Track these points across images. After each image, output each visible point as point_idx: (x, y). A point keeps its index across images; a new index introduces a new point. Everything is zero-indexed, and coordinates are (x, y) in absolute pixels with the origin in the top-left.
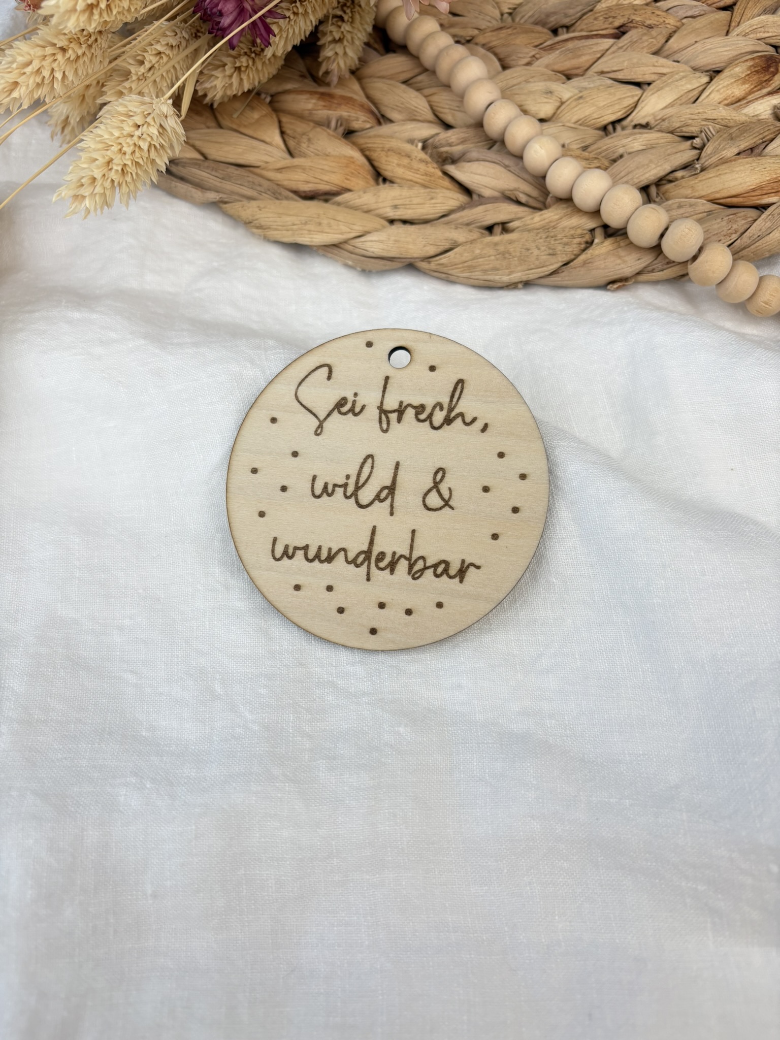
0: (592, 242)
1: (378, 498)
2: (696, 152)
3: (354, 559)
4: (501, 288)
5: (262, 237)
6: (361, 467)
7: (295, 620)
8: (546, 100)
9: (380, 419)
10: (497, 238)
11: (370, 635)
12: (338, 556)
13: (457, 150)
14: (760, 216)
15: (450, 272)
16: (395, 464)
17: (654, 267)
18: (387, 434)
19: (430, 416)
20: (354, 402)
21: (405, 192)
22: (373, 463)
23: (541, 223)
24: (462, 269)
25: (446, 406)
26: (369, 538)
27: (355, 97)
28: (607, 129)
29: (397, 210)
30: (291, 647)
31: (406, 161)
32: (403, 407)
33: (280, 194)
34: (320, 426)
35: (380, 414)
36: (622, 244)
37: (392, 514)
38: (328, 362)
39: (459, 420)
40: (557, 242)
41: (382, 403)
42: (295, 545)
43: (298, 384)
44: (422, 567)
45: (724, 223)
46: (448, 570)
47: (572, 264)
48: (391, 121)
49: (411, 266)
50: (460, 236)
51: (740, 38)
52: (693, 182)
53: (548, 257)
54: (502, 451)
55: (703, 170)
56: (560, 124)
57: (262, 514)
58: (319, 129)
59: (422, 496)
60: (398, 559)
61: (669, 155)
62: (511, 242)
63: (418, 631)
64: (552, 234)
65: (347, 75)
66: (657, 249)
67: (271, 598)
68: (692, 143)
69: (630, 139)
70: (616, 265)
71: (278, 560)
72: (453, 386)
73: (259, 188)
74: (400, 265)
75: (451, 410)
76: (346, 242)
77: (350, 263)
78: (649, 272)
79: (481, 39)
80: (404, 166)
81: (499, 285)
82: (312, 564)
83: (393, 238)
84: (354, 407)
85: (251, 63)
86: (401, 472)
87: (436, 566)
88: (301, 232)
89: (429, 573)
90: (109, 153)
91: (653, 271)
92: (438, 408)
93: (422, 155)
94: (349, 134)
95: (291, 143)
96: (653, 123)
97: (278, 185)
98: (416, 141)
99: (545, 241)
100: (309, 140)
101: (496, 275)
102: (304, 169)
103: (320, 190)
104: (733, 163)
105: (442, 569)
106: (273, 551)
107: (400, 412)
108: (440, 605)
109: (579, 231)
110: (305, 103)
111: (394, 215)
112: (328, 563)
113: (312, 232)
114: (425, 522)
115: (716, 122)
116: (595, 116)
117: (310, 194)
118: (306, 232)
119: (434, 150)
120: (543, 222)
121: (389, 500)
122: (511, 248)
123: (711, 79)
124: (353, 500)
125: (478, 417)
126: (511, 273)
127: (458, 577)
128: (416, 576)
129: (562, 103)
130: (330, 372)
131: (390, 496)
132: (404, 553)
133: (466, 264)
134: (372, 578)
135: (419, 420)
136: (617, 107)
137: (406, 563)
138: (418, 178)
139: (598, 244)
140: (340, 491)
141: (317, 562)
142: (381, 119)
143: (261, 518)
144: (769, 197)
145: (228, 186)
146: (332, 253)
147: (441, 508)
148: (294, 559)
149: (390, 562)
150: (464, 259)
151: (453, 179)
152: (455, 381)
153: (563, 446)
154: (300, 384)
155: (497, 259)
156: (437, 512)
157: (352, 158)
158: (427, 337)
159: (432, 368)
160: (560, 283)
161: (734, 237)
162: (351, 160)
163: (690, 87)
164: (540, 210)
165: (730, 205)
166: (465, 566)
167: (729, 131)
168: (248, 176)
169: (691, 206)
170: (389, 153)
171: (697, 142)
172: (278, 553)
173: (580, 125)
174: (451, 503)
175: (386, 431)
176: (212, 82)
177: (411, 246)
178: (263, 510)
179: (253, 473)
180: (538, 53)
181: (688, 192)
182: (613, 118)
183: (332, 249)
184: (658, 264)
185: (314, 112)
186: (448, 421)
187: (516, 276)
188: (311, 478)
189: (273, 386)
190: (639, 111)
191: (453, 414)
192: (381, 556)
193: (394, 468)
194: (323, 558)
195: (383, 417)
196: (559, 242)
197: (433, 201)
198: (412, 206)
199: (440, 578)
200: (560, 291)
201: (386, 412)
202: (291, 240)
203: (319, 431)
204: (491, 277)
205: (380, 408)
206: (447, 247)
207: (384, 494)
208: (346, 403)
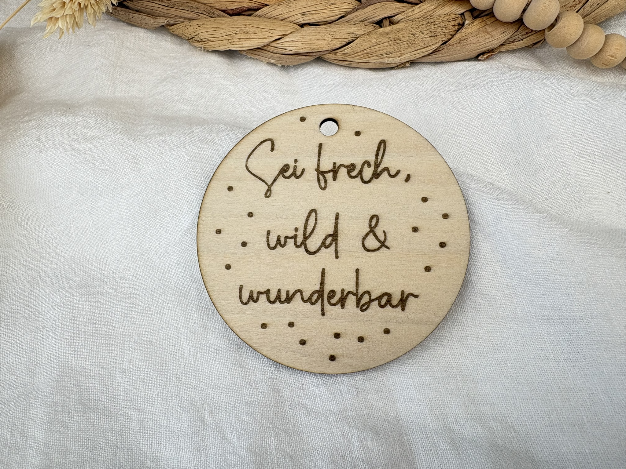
0: (463, 25)
1: (323, 244)
3: (309, 298)
4: (392, 68)
5: (203, 49)
6: (307, 220)
7: (265, 353)
9: (318, 179)
10: (387, 29)
11: (330, 361)
12: (295, 296)
15: (353, 59)
16: (335, 215)
17: (515, 38)
18: (326, 190)
19: (360, 173)
20: (295, 167)
22: (316, 216)
23: (420, 13)
24: (362, 56)
25: (373, 163)
26: (320, 279)
29: (305, 16)
32: (337, 167)
33: (213, 13)
34: (269, 190)
35: (318, 175)
36: (489, 21)
37: (337, 257)
38: (270, 137)
39: (385, 174)
40: (436, 26)
41: (318, 165)
42: (258, 290)
43: (247, 157)
44: (368, 300)
46: (391, 301)
47: (450, 42)
49: (319, 59)
50: (358, 30)
53: (431, 38)
54: (424, 196)
57: (228, 267)
59: (361, 239)
60: (347, 295)
62: (399, 31)
63: (371, 354)
64: (432, 21)
66: (519, 22)
67: (243, 337)
70: (486, 39)
71: (246, 304)
72: (377, 146)
73: (196, 11)
74: (312, 58)
75: (377, 166)
76: (268, 44)
77: (273, 61)
78: (510, 42)
81: (392, 66)
82: (274, 305)
83: (306, 37)
84: (296, 171)
86: (340, 221)
87: (379, 298)
88: (233, 40)
89: (375, 304)
91: (513, 41)
92: (366, 166)
97: (211, 7)
99: (426, 27)
101: (389, 58)
103: (244, 7)
105: (385, 300)
106: (240, 297)
107: (335, 171)
108: (387, 331)
109: (453, 16)
111: (304, 20)
112: (288, 303)
113: (241, 40)
114: (366, 261)
117: (236, 12)
118: (238, 40)
120: (422, 12)
121: (334, 245)
122: (400, 35)
124: (303, 248)
125: (401, 170)
126: (402, 55)
127: (400, 306)
128: (363, 308)
130: (273, 145)
131: (334, 242)
132: (351, 290)
133: (365, 52)
134: (326, 313)
135: (351, 177)
137: (355, 297)
139: (468, 24)
140: (291, 242)
141: (278, 303)
143: (228, 271)
146: (257, 55)
147: (378, 249)
148: (259, 302)
149: (340, 298)
150: (363, 48)
152: (378, 142)
153: (474, 188)
154: (249, 157)
155: (390, 45)
156: (375, 252)
158: (351, 108)
159: (358, 133)
160: (439, 60)
164: (417, 4)
166: (405, 296)
172: (245, 298)
174: (386, 244)
175: (324, 189)
177: (320, 42)
178: (229, 263)
179: (218, 234)
183: (258, 52)
186: (376, 175)
187: (406, 57)
188: (266, 233)
189: (227, 160)
191: (380, 169)
192: (332, 293)
193: (334, 218)
194: (283, 299)
195: (321, 177)
196: (438, 25)
197: (333, 6)
198: (317, 12)
199: (385, 309)
200: (440, 66)
201: (323, 173)
202: (226, 48)
203: (268, 194)
204: (385, 60)
205: (318, 170)
206: (349, 40)
207: (328, 242)
208: (289, 169)
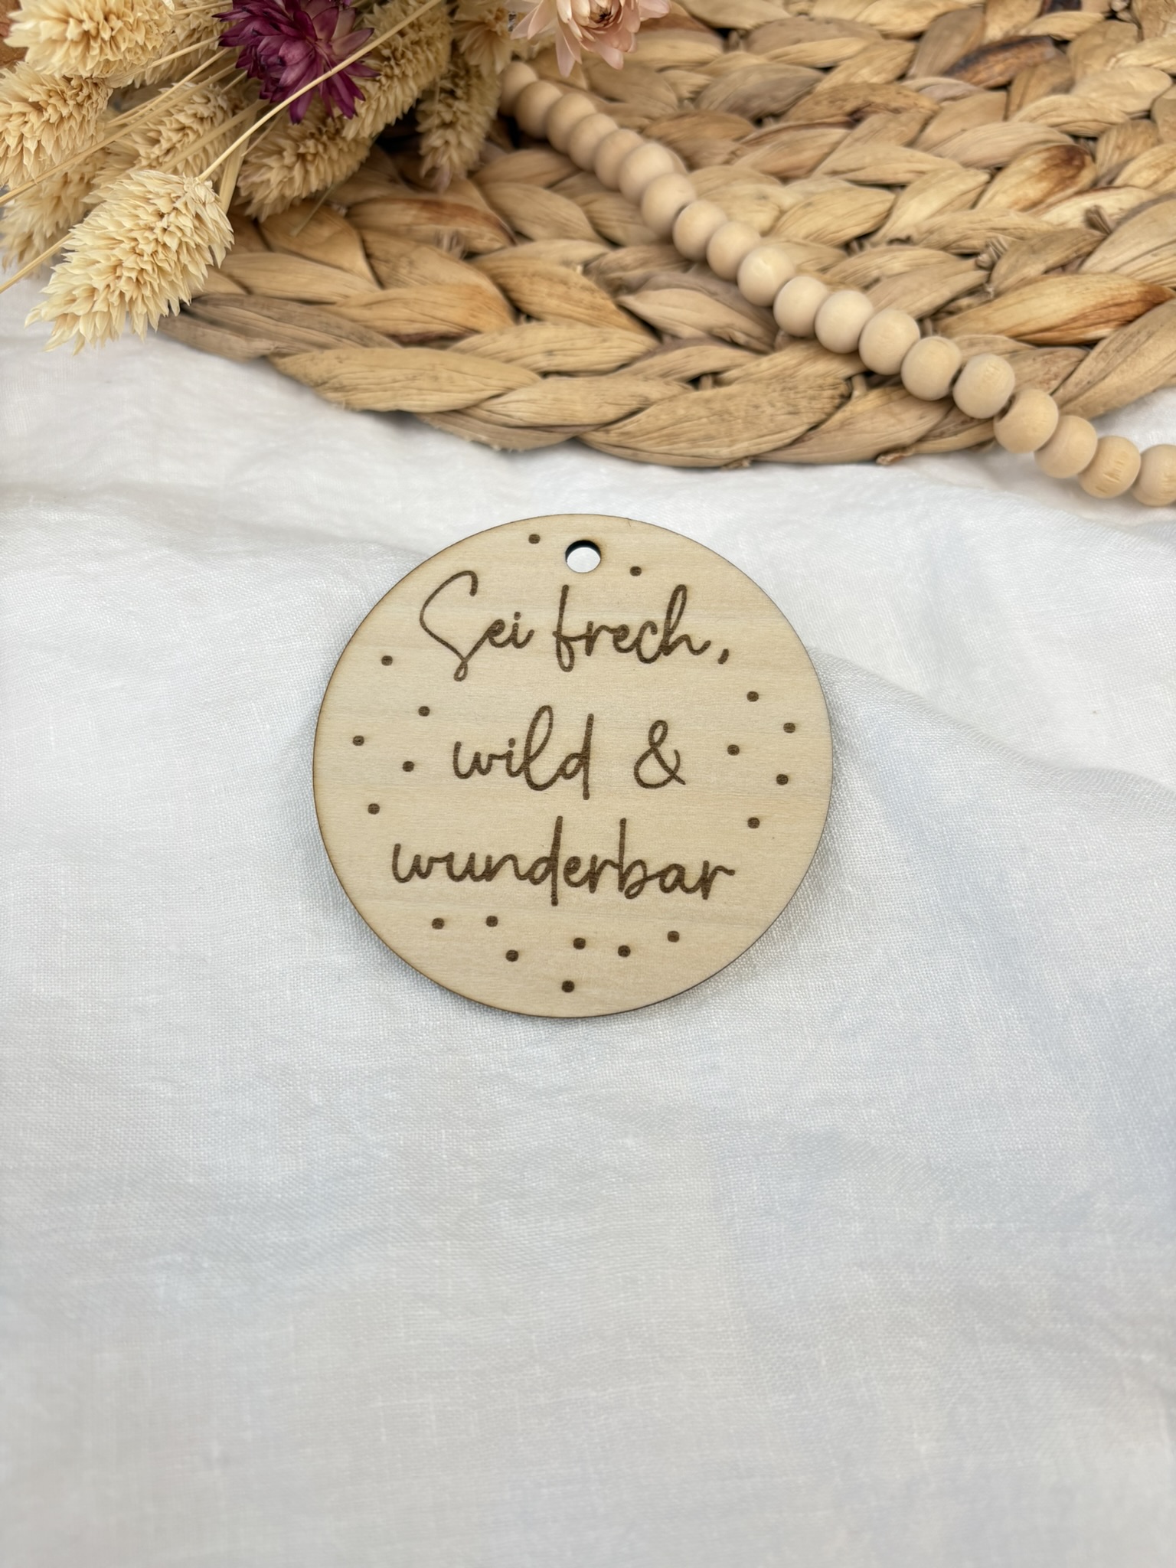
0: (849, 397)
1: (562, 772)
2: (982, 273)
3: (529, 872)
4: (717, 468)
5: (344, 405)
6: (533, 726)
7: (437, 977)
8: (759, 208)
9: (559, 650)
10: (708, 392)
11: (563, 993)
12: (503, 868)
13: (634, 275)
14: (1085, 357)
15: (640, 445)
16: (586, 718)
17: (942, 429)
18: (571, 672)
19: (637, 643)
20: (516, 627)
21: (564, 333)
22: (551, 719)
24: (658, 440)
25: (661, 626)
26: (553, 836)
27: (476, 206)
28: (852, 245)
29: (552, 357)
30: (431, 1023)
31: (560, 289)
32: (594, 630)
33: (371, 339)
34: (464, 666)
35: (558, 644)
36: (895, 395)
37: (586, 796)
38: (470, 568)
39: (683, 646)
40: (799, 396)
41: (560, 626)
42: (431, 855)
43: (423, 603)
44: (641, 877)
45: (1037, 366)
46: (683, 879)
47: (823, 427)
48: (531, 239)
49: (577, 440)
50: (653, 390)
51: (1025, 124)
52: (985, 311)
53: (788, 417)
54: (754, 690)
55: (998, 294)
56: (783, 239)
57: (374, 809)
58: (424, 249)
59: (633, 765)
60: (602, 868)
61: (946, 277)
62: (730, 397)
63: (642, 980)
64: (790, 385)
65: (463, 176)
66: (947, 402)
67: (394, 942)
68: (976, 262)
69: (887, 258)
70: (889, 426)
71: (405, 880)
72: (670, 597)
73: (337, 331)
74: (561, 438)
75: (669, 632)
76: (476, 405)
77: (484, 438)
78: (935, 437)
79: (655, 130)
80: (559, 297)
81: (715, 463)
82: (461, 883)
83: (550, 396)
84: (516, 635)
85: (321, 148)
86: (596, 731)
87: (662, 875)
88: (407, 392)
89: (653, 886)
91: (941, 435)
92: (649, 630)
93: (585, 281)
94: (470, 256)
95: (383, 269)
96: (915, 236)
97: (366, 327)
98: (573, 263)
99: (781, 395)
100: (411, 263)
101: (710, 446)
102: (406, 303)
103: (432, 332)
104: (1041, 284)
105: (672, 878)
106: (395, 867)
107: (590, 638)
108: (673, 937)
109: (830, 380)
110: (401, 214)
111: (549, 365)
112: (487, 880)
113: (424, 392)
114: (640, 805)
115: (1007, 232)
116: (833, 228)
117: (416, 338)
118: (415, 391)
119: (602, 275)
120: (773, 370)
121: (581, 774)
122: (731, 406)
123: (993, 177)
124: (522, 777)
125: (712, 640)
126: (733, 443)
127: (700, 890)
128: (631, 892)
129: (782, 212)
130: (475, 583)
131: (582, 769)
132: (610, 857)
133: (665, 432)
134: (560, 901)
135: (620, 650)
136: (862, 216)
137: (616, 872)
138: (580, 312)
139: (859, 397)
140: (500, 765)
141: (468, 881)
142: (518, 236)
143: (373, 816)
144: (1096, 329)
145: (289, 330)
146: (455, 424)
147: (664, 783)
148: (431, 877)
149: (589, 873)
150: (661, 423)
151: (632, 314)
152: (672, 588)
153: (846, 682)
154: (427, 603)
155: (712, 423)
156: (659, 789)
157: (478, 287)
158: (624, 524)
159: (636, 571)
160: (805, 457)
161: (1055, 384)
162: (477, 290)
163: (963, 187)
164: (767, 353)
165: (1040, 341)
166: (710, 871)
167: (1028, 243)
168: (319, 316)
169: (988, 342)
170: (536, 279)
171: (984, 258)
172: (404, 870)
173: (812, 241)
174: (679, 774)
175: (569, 669)
176: (261, 175)
177: (579, 407)
178: (376, 802)
179: (357, 745)
180: (738, 149)
181: (981, 325)
182: (857, 230)
183: (454, 418)
184: (951, 423)
185: (415, 228)
186: (666, 648)
187: (742, 448)
188: (453, 748)
189: (382, 608)
190: (895, 223)
191: (673, 638)
192: (574, 864)
193: (585, 724)
194: (478, 874)
195: (564, 648)
196: (802, 395)
197: (605, 344)
198: (574, 352)
199: (671, 894)
200: (807, 469)
201: (568, 640)
202: (392, 406)
203: (461, 674)
204: (702, 451)
205: (558, 634)
206: (634, 405)
207: (571, 768)
208: (503, 628)
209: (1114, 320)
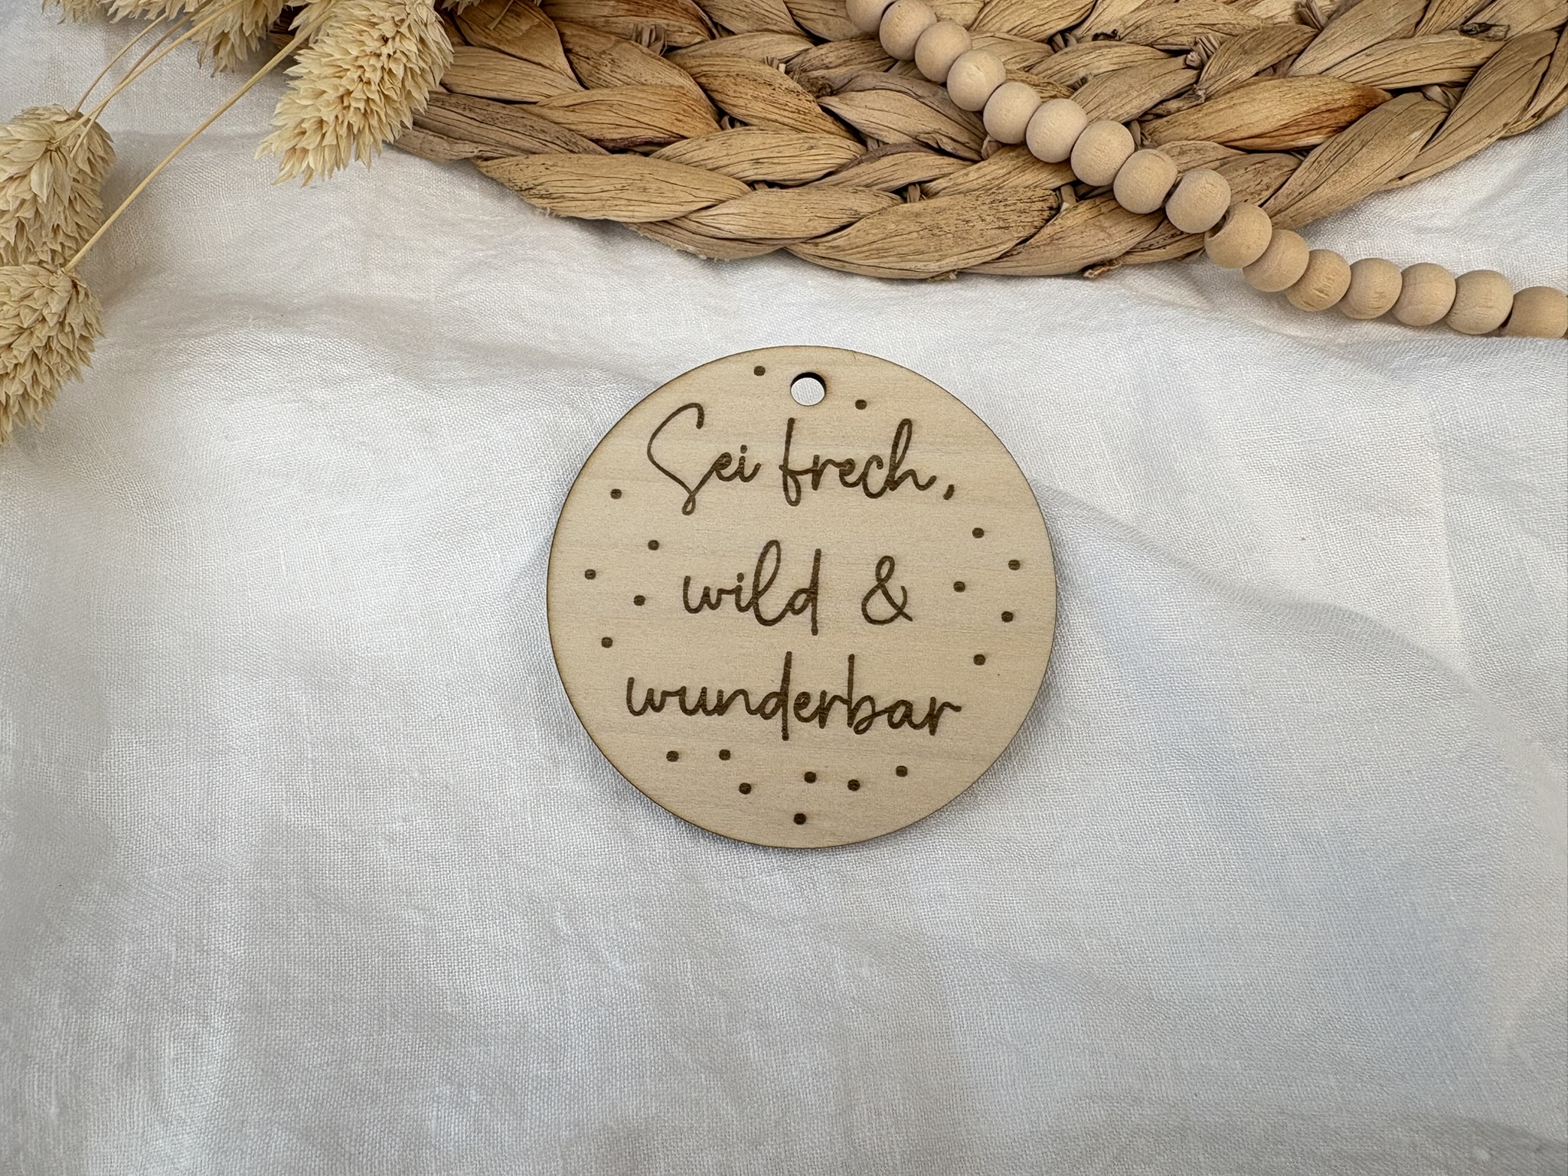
0: (1058, 209)
1: (790, 607)
2: (1192, 73)
3: (759, 706)
4: (926, 281)
5: (548, 212)
6: (761, 561)
7: (674, 807)
9: (785, 484)
10: (917, 206)
11: (795, 825)
12: (735, 702)
13: (838, 74)
14: (1299, 165)
15: (848, 259)
16: (814, 553)
17: (1152, 242)
18: (798, 507)
19: (863, 477)
20: (742, 459)
21: (771, 140)
22: (779, 554)
23: (980, 181)
24: (868, 254)
25: (886, 461)
26: (782, 671)
28: (1055, 42)
29: (759, 166)
31: (766, 92)
32: (820, 464)
33: (576, 144)
34: (691, 500)
35: (785, 477)
36: (1106, 208)
37: (815, 631)
38: (696, 400)
39: (909, 482)
40: (1008, 209)
41: (786, 459)
42: (664, 689)
43: (650, 436)
44: (870, 713)
45: (1250, 176)
46: (911, 715)
47: (1032, 240)
48: (730, 33)
49: (784, 252)
52: (1194, 116)
53: (998, 231)
54: (978, 526)
55: (1208, 98)
56: (987, 34)
57: (607, 643)
58: (625, 46)
59: (860, 601)
60: (831, 703)
61: (1155, 78)
62: (940, 211)
63: (871, 813)
64: (1000, 197)
66: (1160, 215)
67: (630, 776)
68: (1185, 60)
69: (1093, 55)
70: (1099, 241)
71: (639, 714)
72: (895, 431)
73: (541, 136)
74: (771, 249)
75: (894, 467)
76: (685, 216)
77: (691, 249)
78: (1143, 250)
80: (764, 100)
81: (923, 276)
82: (694, 717)
83: (761, 209)
84: (743, 468)
86: (824, 566)
87: (890, 711)
88: (615, 202)
89: (882, 721)
90: (344, 82)
91: (1149, 248)
92: (875, 464)
93: (793, 84)
94: (669, 52)
95: (584, 68)
96: (1121, 31)
97: (571, 130)
98: (776, 62)
99: (990, 209)
100: (614, 61)
101: (919, 261)
102: (609, 105)
103: (636, 138)
104: (1252, 87)
105: (901, 714)
106: (629, 700)
107: (817, 472)
108: (902, 771)
109: (1039, 192)
110: (599, 6)
111: (756, 174)
112: (719, 715)
113: (633, 203)
114: (869, 642)
115: (1215, 28)
116: (1035, 23)
117: (622, 145)
118: (623, 202)
119: (803, 74)
120: (983, 179)
121: (809, 609)
122: (940, 220)
124: (751, 613)
125: (938, 475)
126: (942, 257)
127: (927, 725)
128: (860, 728)
130: (701, 415)
131: (810, 604)
132: (839, 693)
133: (874, 246)
134: (791, 736)
135: (846, 484)
136: (1068, 10)
137: (846, 706)
138: (786, 116)
139: (1068, 211)
140: (729, 600)
141: (700, 714)
142: (716, 30)
143: (606, 649)
144: (1309, 136)
145: (492, 133)
146: (661, 235)
147: (892, 620)
148: (664, 710)
149: (818, 708)
150: (871, 238)
151: (837, 118)
152: (897, 422)
153: (1067, 516)
154: (655, 435)
155: (921, 238)
156: (886, 625)
157: (681, 87)
158: (848, 357)
159: (861, 404)
160: (1012, 271)
161: (1266, 194)
162: (680, 91)
164: (975, 162)
165: (1249, 148)
166: (937, 707)
167: (1239, 41)
168: (521, 118)
169: (1198, 151)
170: (739, 80)
171: (1193, 58)
172: (638, 704)
173: (1015, 35)
174: (906, 610)
175: (795, 503)
177: (789, 222)
178: (609, 636)
179: (589, 578)
181: (1190, 131)
182: (1063, 25)
183: (661, 229)
184: (1159, 237)
185: (613, 19)
186: (892, 483)
187: (950, 263)
188: (682, 582)
189: (611, 440)
190: (1099, 15)
191: (899, 473)
192: (804, 699)
193: (812, 559)
194: (710, 708)
195: (790, 481)
196: (1012, 208)
197: (813, 152)
198: (782, 160)
199: (899, 729)
200: (1013, 282)
201: (794, 474)
202: (598, 215)
203: (689, 507)
204: (911, 265)
205: (784, 467)
206: (845, 221)
207: (800, 602)
208: (729, 462)
209: (1328, 127)
